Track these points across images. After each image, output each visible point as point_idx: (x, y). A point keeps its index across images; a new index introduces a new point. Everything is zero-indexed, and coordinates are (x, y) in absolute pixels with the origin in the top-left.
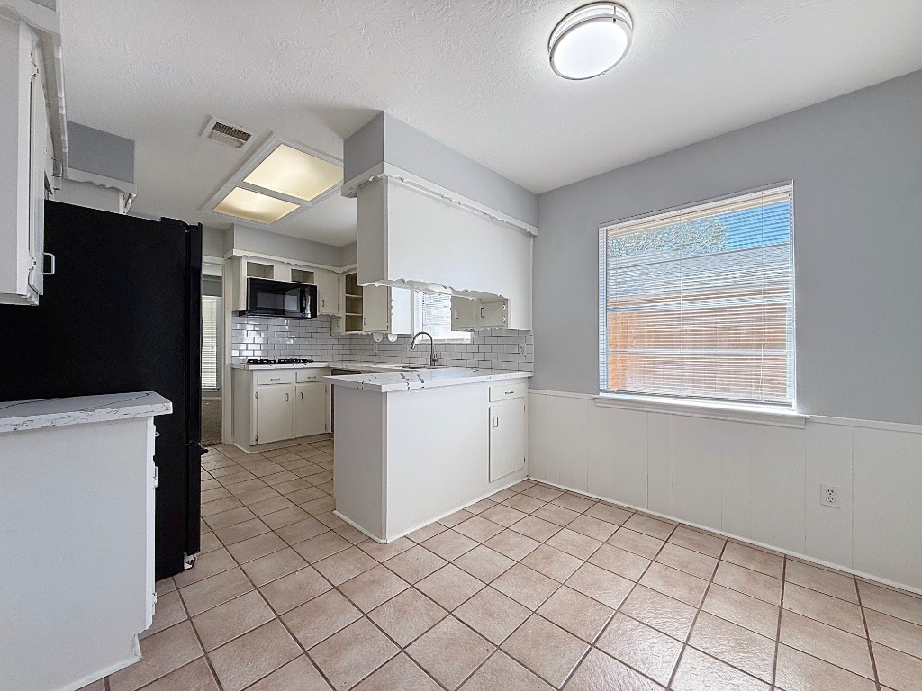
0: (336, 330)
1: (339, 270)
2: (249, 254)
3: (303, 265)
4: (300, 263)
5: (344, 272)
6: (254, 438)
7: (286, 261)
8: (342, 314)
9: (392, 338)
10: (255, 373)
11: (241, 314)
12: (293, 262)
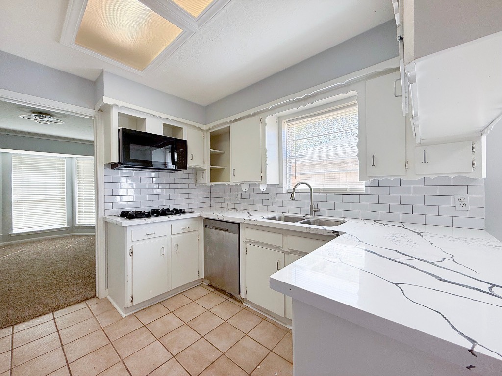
0: (201, 181)
1: (205, 127)
2: (120, 104)
3: (174, 120)
4: (171, 118)
5: (210, 129)
6: (129, 299)
7: (158, 114)
8: (207, 166)
9: (263, 188)
10: (129, 230)
11: (114, 166)
12: (165, 116)
